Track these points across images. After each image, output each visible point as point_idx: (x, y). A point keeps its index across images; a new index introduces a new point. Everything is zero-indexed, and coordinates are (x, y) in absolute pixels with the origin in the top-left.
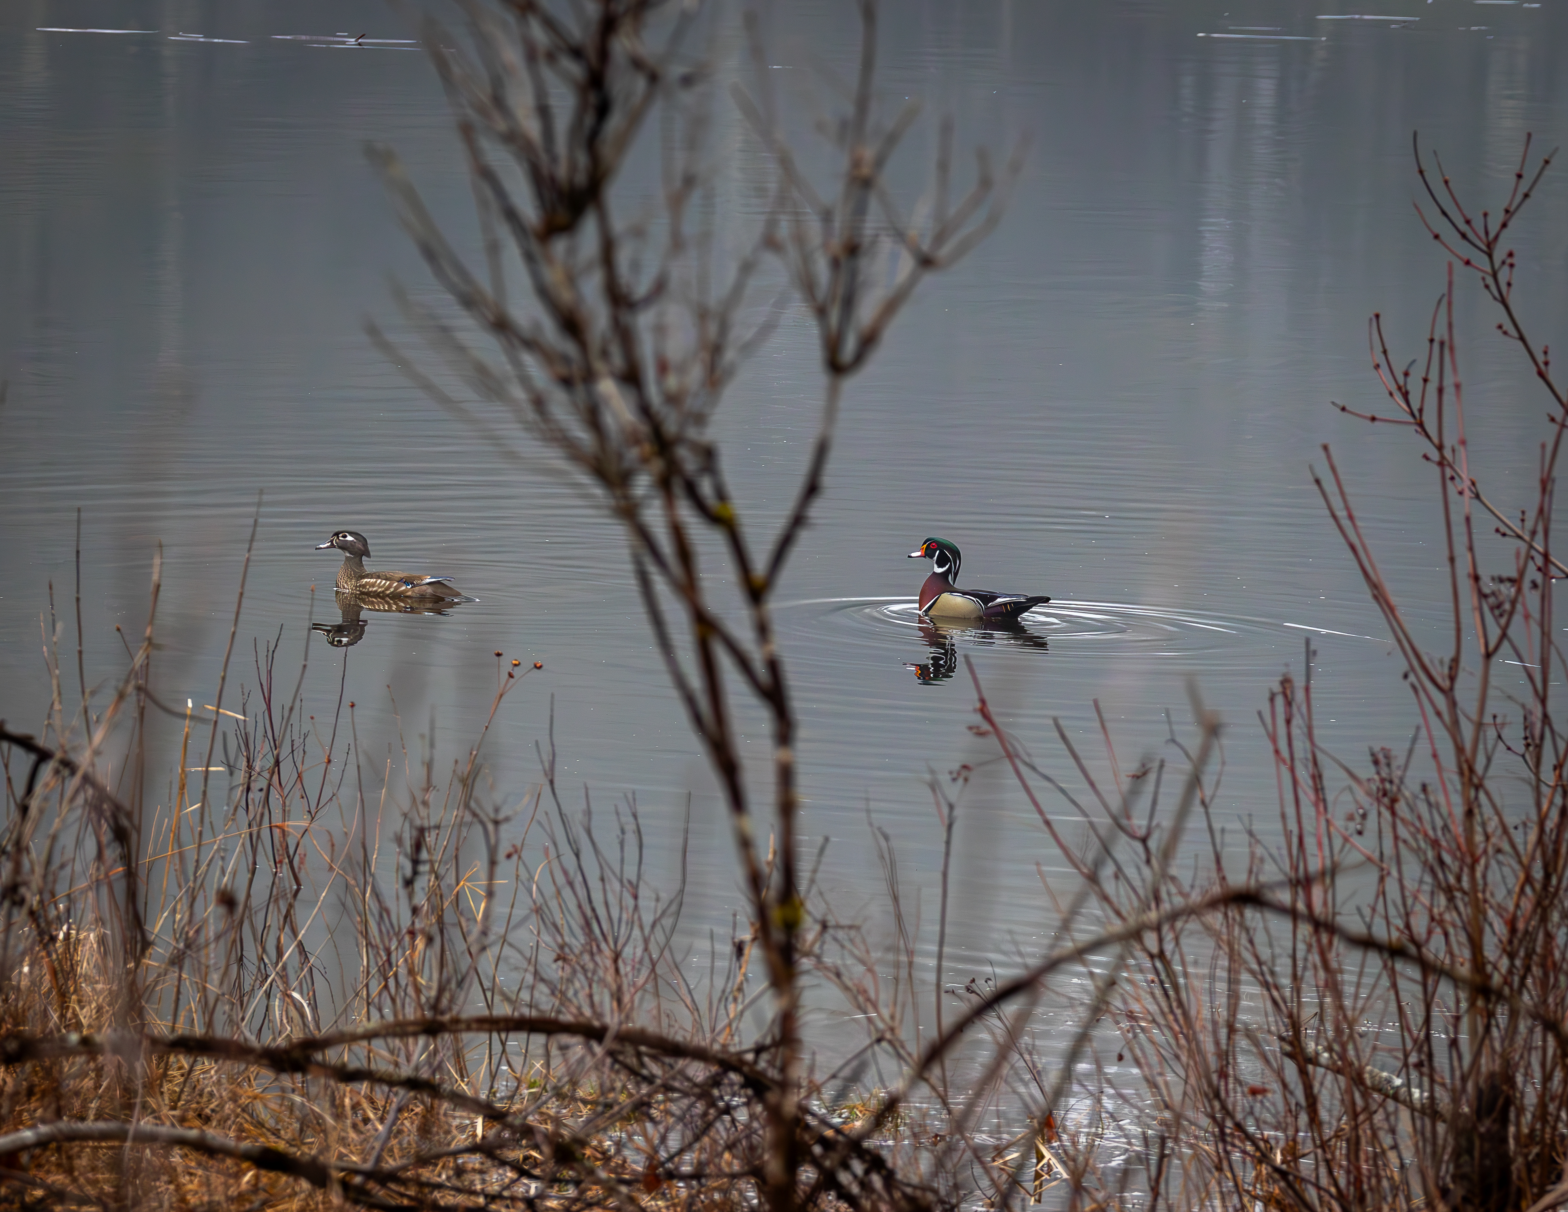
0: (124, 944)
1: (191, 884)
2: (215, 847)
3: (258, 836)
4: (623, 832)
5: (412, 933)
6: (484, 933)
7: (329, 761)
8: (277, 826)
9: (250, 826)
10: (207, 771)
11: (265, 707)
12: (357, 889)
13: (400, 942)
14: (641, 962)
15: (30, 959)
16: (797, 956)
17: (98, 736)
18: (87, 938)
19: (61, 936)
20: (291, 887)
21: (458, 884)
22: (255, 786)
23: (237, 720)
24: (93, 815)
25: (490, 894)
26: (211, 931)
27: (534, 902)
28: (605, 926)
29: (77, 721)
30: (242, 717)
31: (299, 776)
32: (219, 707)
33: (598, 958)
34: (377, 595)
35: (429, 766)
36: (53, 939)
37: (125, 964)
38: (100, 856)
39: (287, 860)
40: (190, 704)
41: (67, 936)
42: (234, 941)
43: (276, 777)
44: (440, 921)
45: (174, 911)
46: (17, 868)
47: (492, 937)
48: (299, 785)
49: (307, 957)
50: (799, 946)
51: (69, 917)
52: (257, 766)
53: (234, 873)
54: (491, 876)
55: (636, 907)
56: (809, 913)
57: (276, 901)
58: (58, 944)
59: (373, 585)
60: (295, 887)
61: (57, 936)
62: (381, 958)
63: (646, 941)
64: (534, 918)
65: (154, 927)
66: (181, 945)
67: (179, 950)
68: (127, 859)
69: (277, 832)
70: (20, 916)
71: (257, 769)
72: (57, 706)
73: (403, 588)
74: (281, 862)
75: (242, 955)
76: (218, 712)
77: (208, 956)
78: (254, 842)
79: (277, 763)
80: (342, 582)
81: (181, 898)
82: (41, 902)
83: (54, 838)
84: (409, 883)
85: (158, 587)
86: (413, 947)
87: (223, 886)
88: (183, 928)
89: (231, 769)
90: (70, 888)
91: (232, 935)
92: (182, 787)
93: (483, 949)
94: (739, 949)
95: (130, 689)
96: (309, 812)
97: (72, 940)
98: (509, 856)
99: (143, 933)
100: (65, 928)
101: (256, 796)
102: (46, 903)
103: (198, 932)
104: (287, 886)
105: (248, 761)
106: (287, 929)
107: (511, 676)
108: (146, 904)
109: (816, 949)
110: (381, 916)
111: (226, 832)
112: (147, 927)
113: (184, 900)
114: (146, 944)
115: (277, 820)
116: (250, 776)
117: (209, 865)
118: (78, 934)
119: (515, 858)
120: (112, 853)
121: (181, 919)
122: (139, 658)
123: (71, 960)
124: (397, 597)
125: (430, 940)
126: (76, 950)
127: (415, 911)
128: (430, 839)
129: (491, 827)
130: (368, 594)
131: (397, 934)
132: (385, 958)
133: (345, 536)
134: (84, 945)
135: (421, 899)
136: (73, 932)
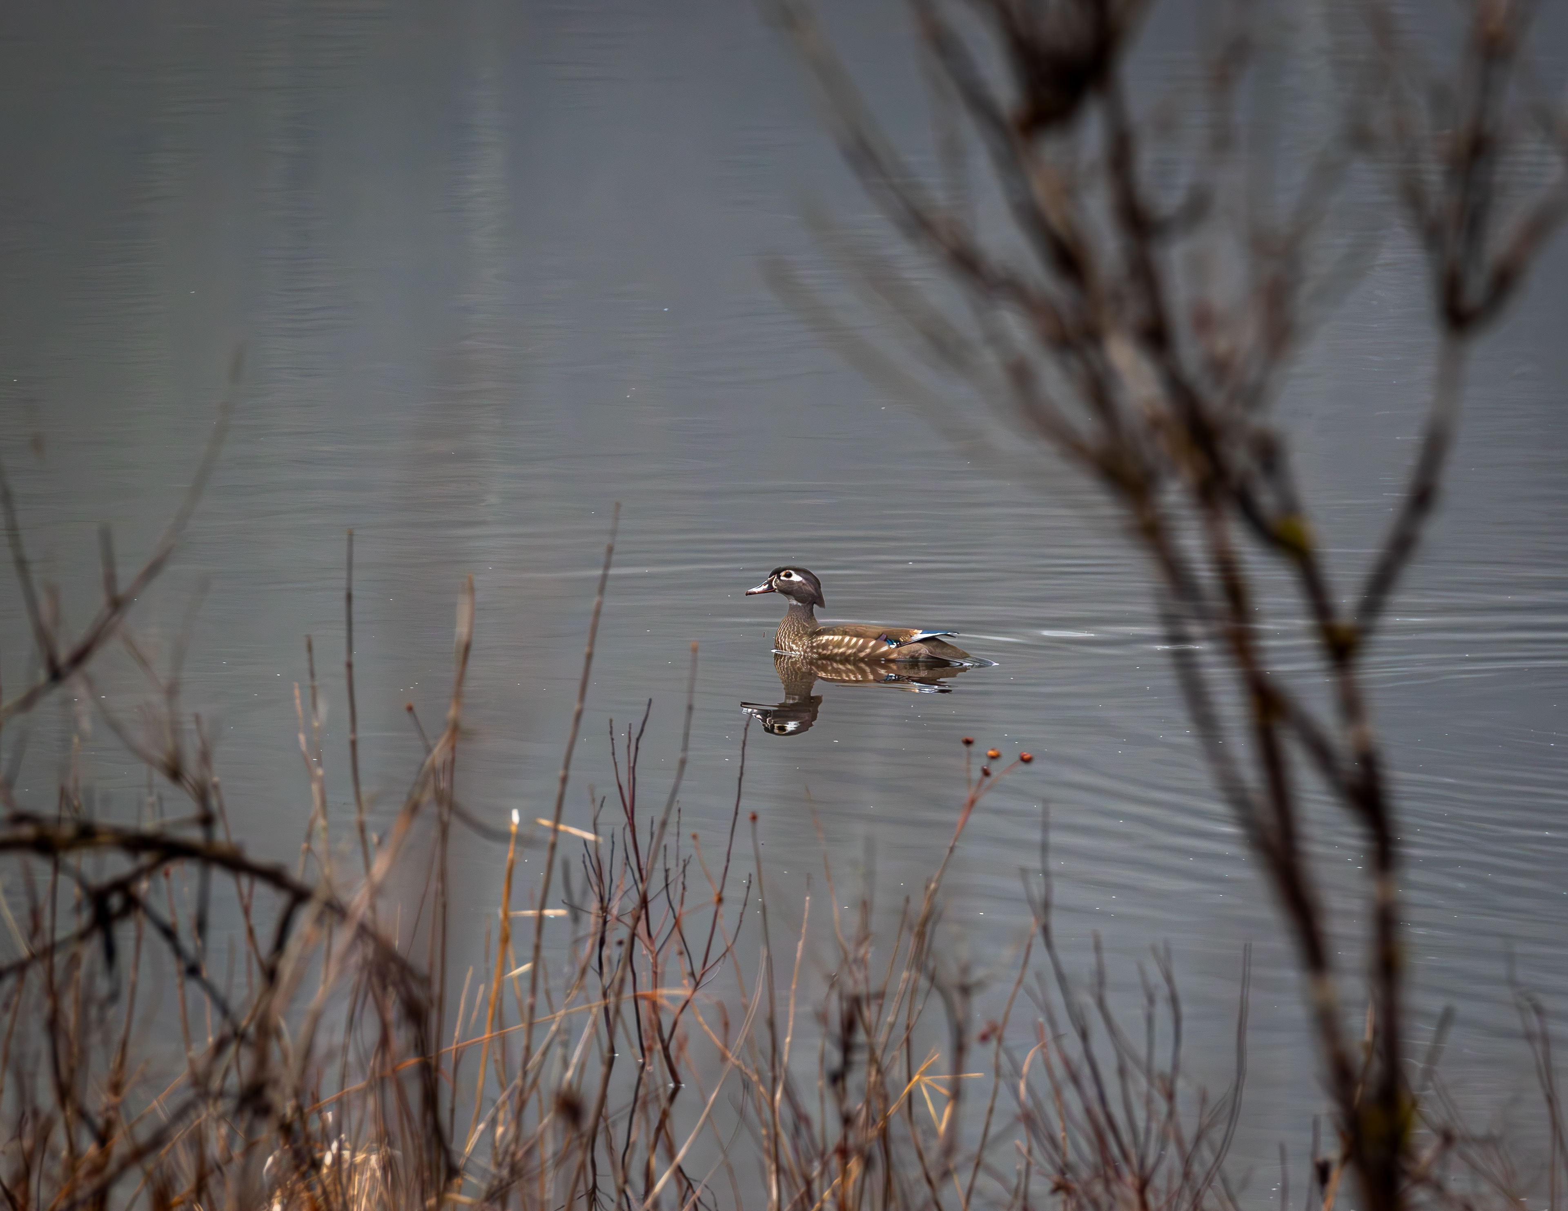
0: (419, 1172)
1: (518, 1081)
2: (554, 1028)
3: (618, 1011)
4: (1151, 1000)
5: (843, 1152)
6: (949, 1150)
7: (720, 900)
8: (645, 997)
9: (605, 995)
10: (541, 919)
11: (626, 820)
12: (762, 1089)
13: (825, 1165)
14: (1179, 1193)
15: (283, 1195)
16: (1405, 1183)
17: (380, 865)
18: (366, 1161)
19: (328, 1159)
20: (665, 1085)
21: (910, 1079)
22: (612, 938)
23: (585, 842)
24: (375, 980)
25: (957, 1094)
26: (549, 1149)
27: (1021, 1104)
28: (1126, 1138)
29: (348, 844)
30: (590, 836)
31: (677, 923)
32: (557, 820)
33: (1115, 1188)
34: (845, 659)
35: (865, 906)
36: (316, 1165)
37: (423, 1200)
38: (384, 1042)
39: (659, 1046)
40: (515, 817)
41: (338, 1159)
42: (582, 1166)
43: (642, 924)
44: (884, 1136)
45: (493, 1123)
46: (262, 1061)
47: (958, 1158)
48: (676, 935)
49: (690, 1185)
50: (1409, 1166)
51: (339, 1133)
52: (615, 908)
53: (582, 1067)
54: (958, 1066)
55: (1171, 1114)
56: (1423, 1118)
57: (645, 1104)
58: (325, 1171)
59: (839, 645)
60: (672, 1085)
61: (322, 1160)
62: (798, 1189)
63: (1187, 1162)
64: (1022, 1129)
65: (464, 1144)
66: (505, 1172)
67: (501, 1181)
68: (422, 1045)
69: (644, 1005)
70: (266, 1131)
71: (615, 911)
72: (321, 822)
73: (885, 648)
74: (651, 1049)
75: (595, 1186)
76: (556, 831)
77: (542, 1188)
78: (610, 1017)
79: (644, 902)
80: (786, 642)
81: (504, 1103)
82: (299, 1109)
83: (316, 1018)
84: (837, 1078)
85: (467, 648)
86: (845, 1173)
87: (565, 1084)
88: (508, 1146)
89: (576, 913)
90: (342, 1088)
91: (577, 1157)
92: (505, 940)
93: (946, 1174)
94: (1323, 1173)
95: (427, 796)
96: (692, 974)
97: (345, 1166)
98: (984, 1038)
99: (448, 1153)
100: (335, 1146)
101: (613, 952)
102: (306, 1110)
103: (529, 1153)
104: (659, 1081)
105: (602, 899)
106: (660, 1148)
107: (986, 773)
108: (452, 1111)
109: (1435, 1172)
110: (797, 1130)
111: (569, 1006)
112: (454, 1146)
113: (508, 1106)
114: (453, 1172)
115: (645, 987)
116: (605, 922)
117: (545, 1054)
118: (353, 1156)
119: (994, 1043)
120: (401, 1038)
121: (504, 1134)
122: (439, 753)
123: (344, 1195)
124: (875, 661)
125: (868, 1163)
126: (350, 1178)
127: (847, 1120)
128: (869, 1013)
129: (956, 997)
130: (831, 658)
131: (822, 1155)
132: (803, 1189)
133: (789, 575)
134: (362, 1174)
135: (856, 1104)
136: (346, 1154)
